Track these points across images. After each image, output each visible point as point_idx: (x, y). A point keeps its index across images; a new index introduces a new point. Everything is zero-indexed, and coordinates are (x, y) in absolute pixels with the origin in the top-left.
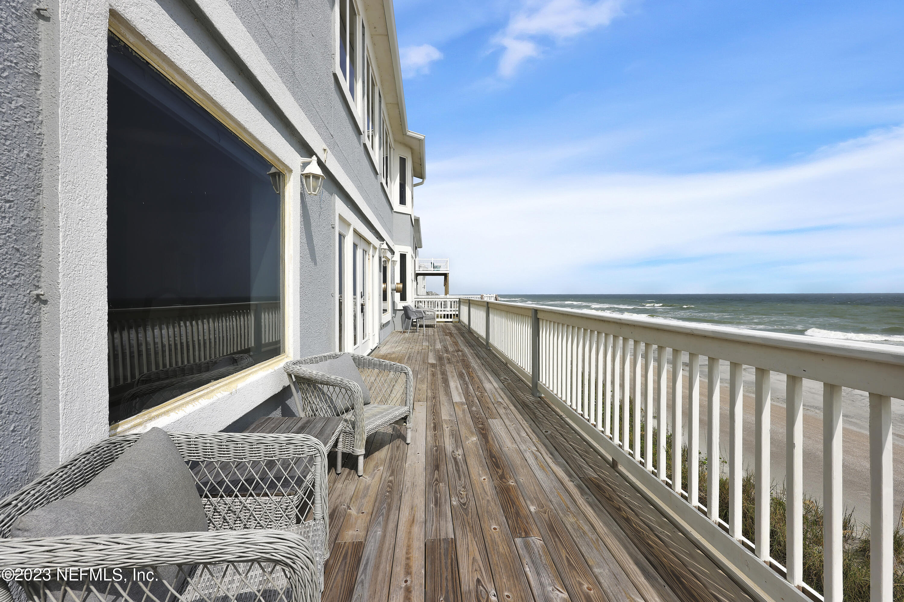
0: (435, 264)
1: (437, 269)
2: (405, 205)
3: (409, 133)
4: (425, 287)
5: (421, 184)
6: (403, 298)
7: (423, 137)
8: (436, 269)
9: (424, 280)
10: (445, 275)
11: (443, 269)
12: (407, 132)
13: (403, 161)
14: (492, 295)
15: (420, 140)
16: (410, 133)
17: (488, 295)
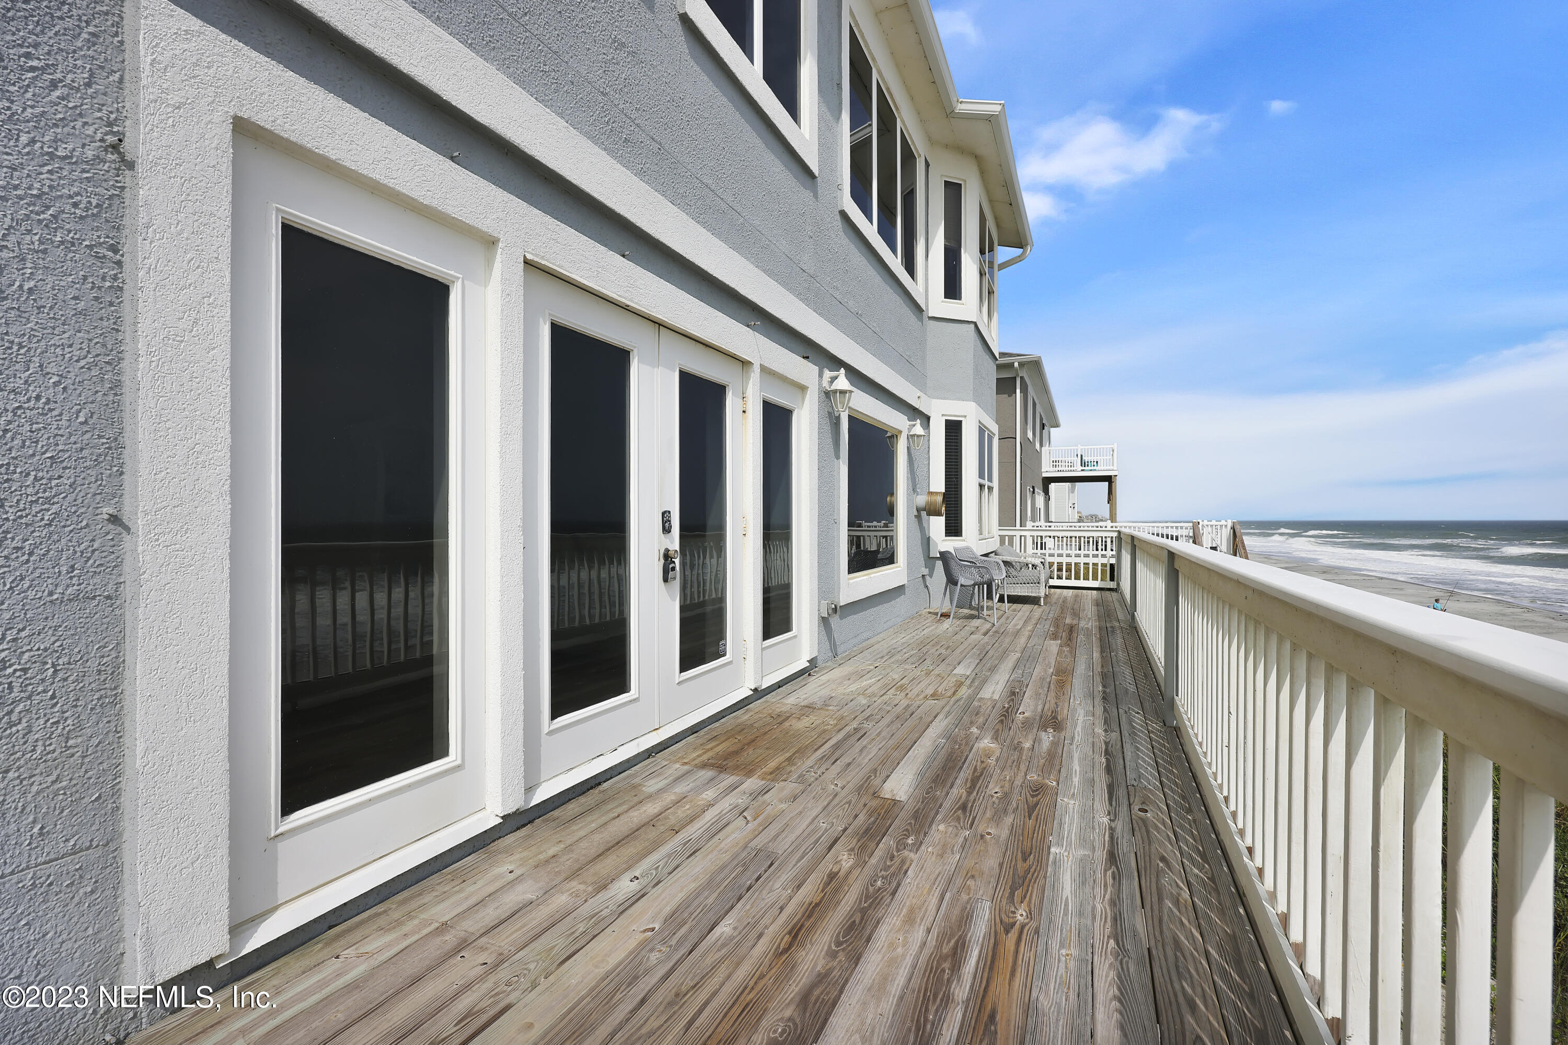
0: (1086, 459)
1: (1089, 468)
2: (960, 299)
3: (961, 108)
4: (1076, 505)
5: (1018, 259)
6: (954, 528)
7: (998, 108)
8: (1086, 468)
9: (1073, 492)
10: (1109, 479)
11: (1102, 468)
12: (954, 104)
13: (953, 191)
14: (1223, 523)
15: (989, 119)
16: (963, 106)
17: (1214, 523)
